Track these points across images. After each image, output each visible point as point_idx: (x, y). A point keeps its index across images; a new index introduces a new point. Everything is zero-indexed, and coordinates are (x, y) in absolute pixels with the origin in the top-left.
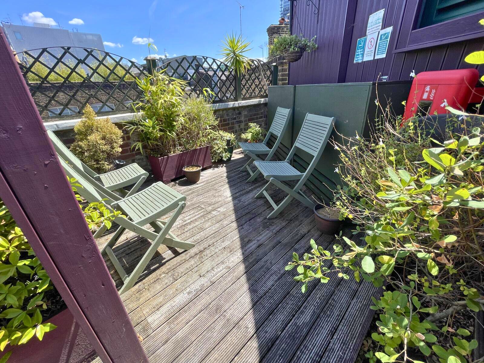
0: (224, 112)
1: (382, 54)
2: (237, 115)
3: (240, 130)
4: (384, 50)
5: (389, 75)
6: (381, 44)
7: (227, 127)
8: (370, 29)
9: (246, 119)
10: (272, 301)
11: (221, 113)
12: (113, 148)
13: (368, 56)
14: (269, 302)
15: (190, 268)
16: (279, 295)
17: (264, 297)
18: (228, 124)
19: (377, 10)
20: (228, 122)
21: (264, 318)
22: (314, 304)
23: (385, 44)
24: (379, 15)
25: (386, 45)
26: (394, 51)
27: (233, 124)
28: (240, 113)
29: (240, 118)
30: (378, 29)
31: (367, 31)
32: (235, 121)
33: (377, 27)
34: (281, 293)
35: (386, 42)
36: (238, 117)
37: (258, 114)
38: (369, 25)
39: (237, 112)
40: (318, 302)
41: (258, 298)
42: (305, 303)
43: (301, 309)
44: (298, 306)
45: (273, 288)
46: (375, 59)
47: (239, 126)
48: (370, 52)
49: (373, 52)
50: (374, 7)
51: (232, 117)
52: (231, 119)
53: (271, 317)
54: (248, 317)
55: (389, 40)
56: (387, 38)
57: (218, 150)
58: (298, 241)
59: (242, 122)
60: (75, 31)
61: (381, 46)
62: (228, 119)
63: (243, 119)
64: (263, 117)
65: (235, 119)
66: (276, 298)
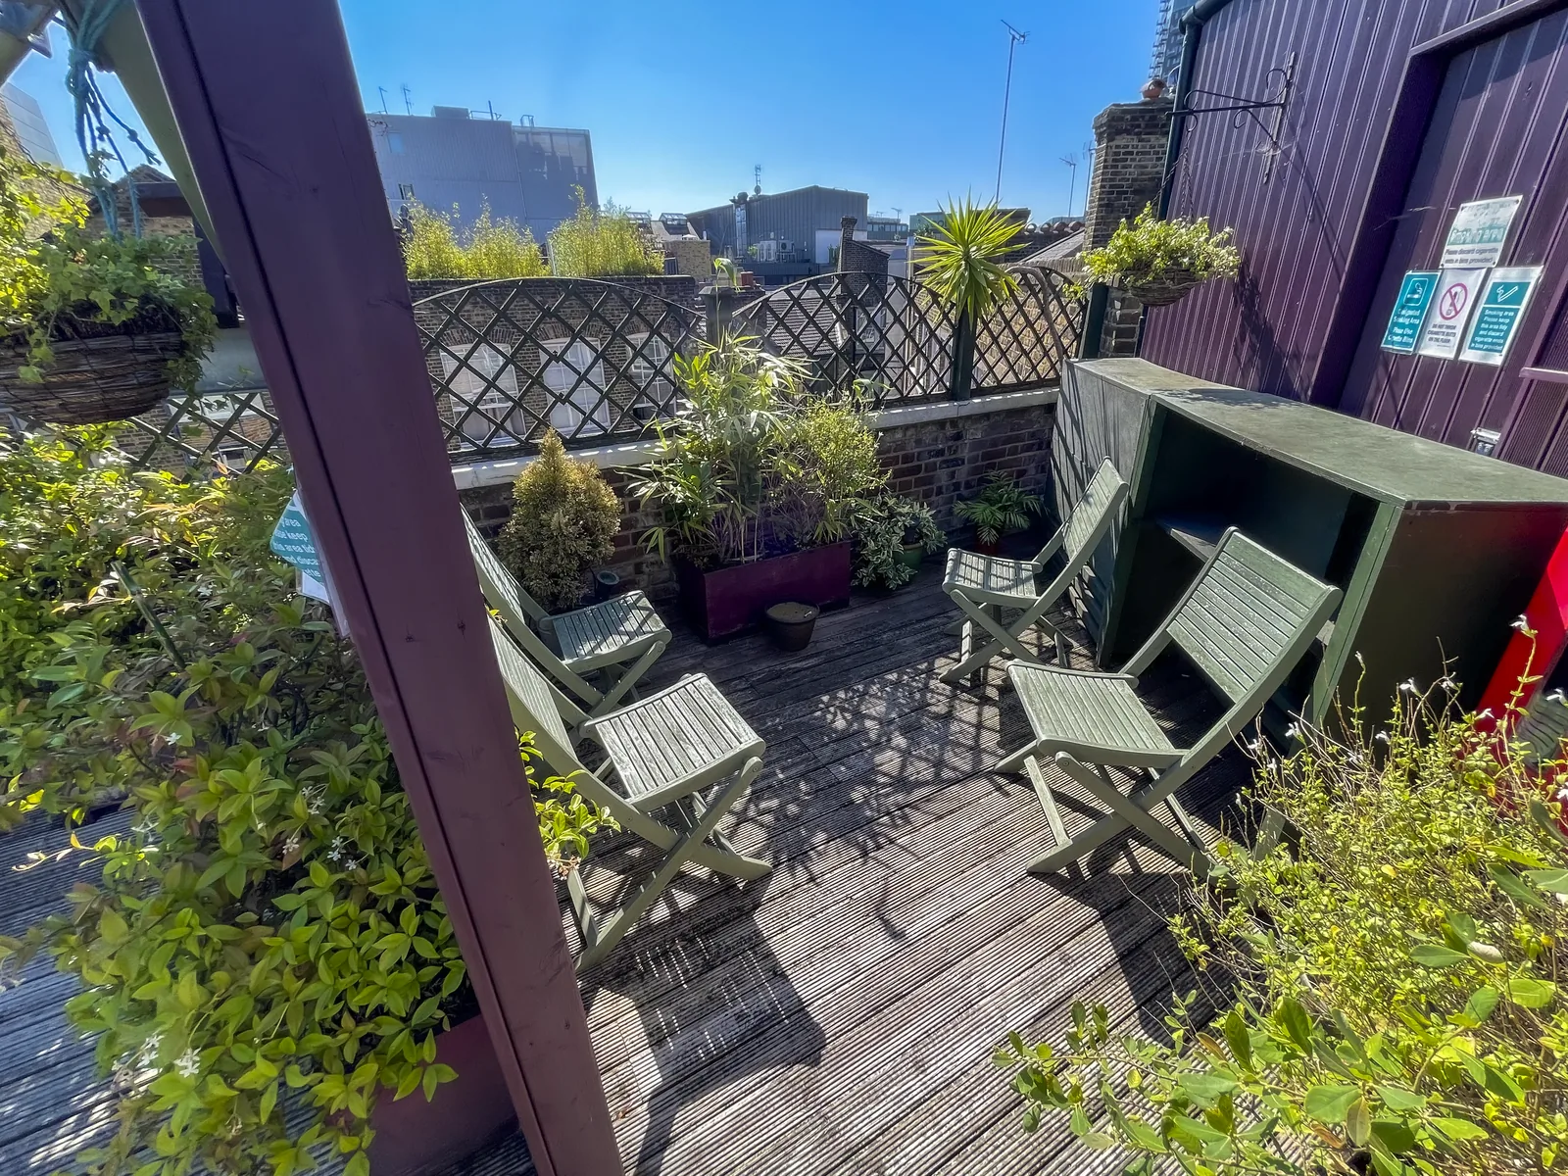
0: (909, 433)
1: (1486, 350)
2: (950, 443)
3: (952, 488)
4: (1498, 337)
5: (1506, 431)
6: (1490, 316)
7: (912, 478)
8: (1455, 252)
9: (975, 453)
10: (964, 1114)
11: (899, 435)
12: (595, 545)
13: (1437, 340)
14: (954, 1114)
15: (751, 939)
16: (989, 1102)
17: (944, 1093)
18: (918, 469)
19: (1493, 190)
20: (915, 463)
21: (934, 1159)
22: (1095, 1164)
23: (1507, 321)
24: (1495, 213)
25: (1510, 325)
26: (1528, 370)
27: (932, 468)
28: (958, 437)
29: (955, 451)
30: (1487, 260)
31: (1445, 257)
32: (940, 459)
33: (1484, 251)
34: (996, 1096)
35: (1512, 314)
36: (950, 448)
37: (1018, 439)
38: (1452, 236)
39: (950, 431)
40: (1108, 1161)
41: (925, 1092)
42: (1065, 1154)
43: (1049, 1169)
44: (1039, 1156)
45: (974, 1071)
46: (1461, 358)
47: (952, 475)
48: (1443, 330)
49: (1459, 332)
50: (1483, 179)
51: (932, 448)
52: (930, 452)
53: (953, 1162)
54: (889, 1142)
55: (1522, 308)
56: (1517, 299)
57: (875, 552)
58: (1082, 931)
59: (963, 463)
60: (527, 124)
61: (1490, 323)
62: (919, 453)
63: (965, 453)
64: (1036, 447)
65: (940, 453)
66: (979, 1106)
